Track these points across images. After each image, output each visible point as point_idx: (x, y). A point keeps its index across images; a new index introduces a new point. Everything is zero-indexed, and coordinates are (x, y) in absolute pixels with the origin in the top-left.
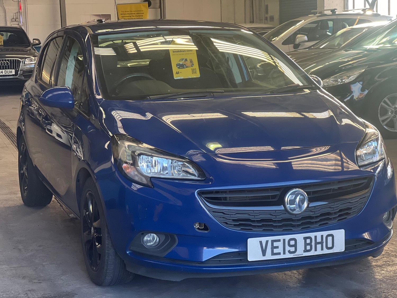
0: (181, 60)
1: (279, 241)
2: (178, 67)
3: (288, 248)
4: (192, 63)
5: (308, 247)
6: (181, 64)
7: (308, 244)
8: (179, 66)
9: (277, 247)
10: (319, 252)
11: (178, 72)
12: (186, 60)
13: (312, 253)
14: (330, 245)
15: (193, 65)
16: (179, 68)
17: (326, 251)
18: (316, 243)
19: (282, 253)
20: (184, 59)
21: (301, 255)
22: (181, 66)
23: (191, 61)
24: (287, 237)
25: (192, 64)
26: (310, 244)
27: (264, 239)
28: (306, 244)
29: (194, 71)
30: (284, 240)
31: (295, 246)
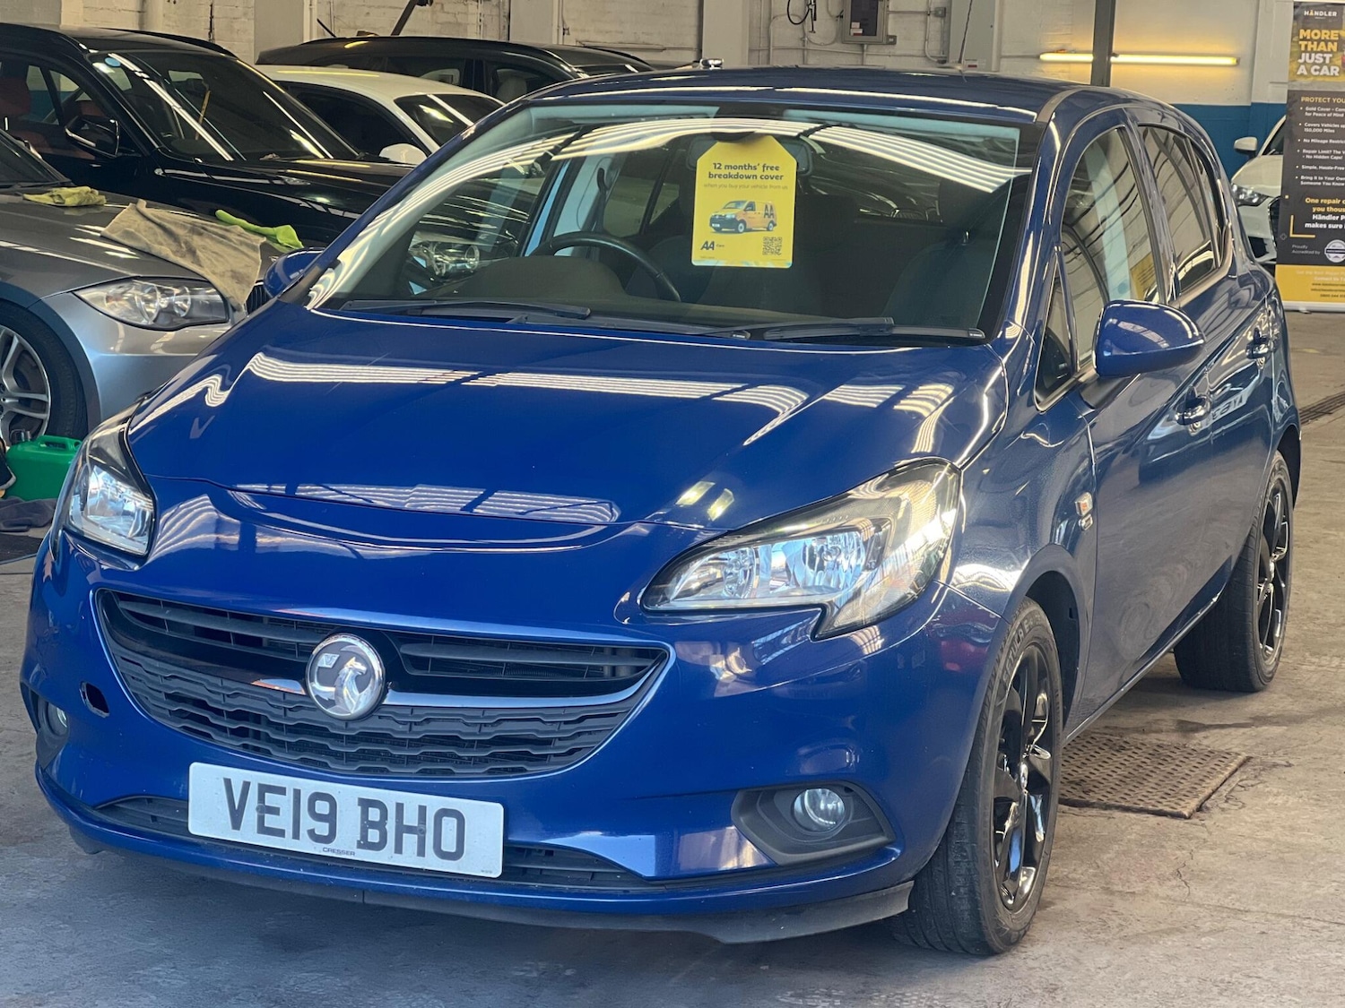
0: (733, 205)
1: (282, 791)
2: (715, 228)
3: (307, 822)
4: (771, 219)
5: (374, 836)
6: (728, 217)
7: (373, 825)
8: (718, 225)
9: (275, 811)
10: (408, 859)
11: (713, 243)
12: (751, 206)
13: (385, 857)
14: (449, 844)
15: (774, 225)
16: (718, 230)
17: (432, 863)
18: (402, 829)
19: (289, 832)
20: (744, 202)
21: (347, 853)
22: (726, 225)
23: (770, 212)
24: (309, 786)
25: (772, 222)
26: (380, 826)
27: (238, 776)
28: (366, 825)
29: (770, 247)
30: (297, 793)
31: (331, 818)
